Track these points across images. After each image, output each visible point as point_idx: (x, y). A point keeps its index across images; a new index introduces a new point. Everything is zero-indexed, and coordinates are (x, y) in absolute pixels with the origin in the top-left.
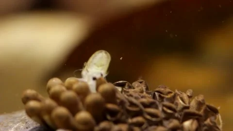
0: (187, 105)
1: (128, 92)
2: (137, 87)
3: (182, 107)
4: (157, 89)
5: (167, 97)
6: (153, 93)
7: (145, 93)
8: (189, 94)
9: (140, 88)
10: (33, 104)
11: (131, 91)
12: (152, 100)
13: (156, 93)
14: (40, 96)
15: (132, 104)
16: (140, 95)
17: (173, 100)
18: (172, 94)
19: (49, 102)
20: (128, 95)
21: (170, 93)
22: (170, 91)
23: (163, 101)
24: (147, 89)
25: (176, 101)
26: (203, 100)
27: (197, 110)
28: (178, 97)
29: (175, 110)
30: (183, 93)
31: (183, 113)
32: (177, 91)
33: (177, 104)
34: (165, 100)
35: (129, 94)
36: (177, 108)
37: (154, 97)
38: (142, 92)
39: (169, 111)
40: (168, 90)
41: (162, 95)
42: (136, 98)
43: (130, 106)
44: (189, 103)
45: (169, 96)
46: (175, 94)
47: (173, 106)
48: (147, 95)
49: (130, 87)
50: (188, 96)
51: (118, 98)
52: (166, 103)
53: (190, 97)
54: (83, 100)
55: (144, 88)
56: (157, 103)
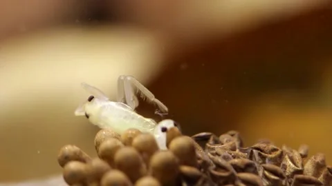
0: (300, 168)
1: (213, 149)
2: (227, 141)
3: (292, 171)
4: (256, 145)
5: (270, 156)
6: (250, 151)
7: (237, 151)
8: (302, 152)
9: (231, 143)
10: (73, 166)
11: (218, 148)
12: (247, 161)
13: (254, 151)
14: (85, 155)
15: (219, 167)
16: (231, 154)
17: (279, 160)
18: (278, 153)
19: (97, 163)
20: (213, 154)
21: (275, 150)
22: (275, 147)
23: (264, 163)
24: (241, 145)
25: (284, 163)
26: (323, 161)
27: (313, 175)
28: (287, 157)
29: (281, 176)
30: (294, 151)
31: (293, 180)
32: (284, 148)
33: (285, 167)
34: (267, 160)
35: (214, 152)
36: (285, 172)
37: (251, 156)
38: (234, 149)
39: (273, 177)
40: (272, 146)
41: (263, 154)
42: (225, 158)
43: (215, 170)
44: (303, 166)
45: (273, 155)
46: (282, 152)
47: (279, 169)
48: (240, 153)
49: (216, 142)
50: (301, 155)
51: (199, 159)
52: (269, 165)
53: (304, 156)
54: (147, 161)
55: (237, 144)
56: (256, 165)
